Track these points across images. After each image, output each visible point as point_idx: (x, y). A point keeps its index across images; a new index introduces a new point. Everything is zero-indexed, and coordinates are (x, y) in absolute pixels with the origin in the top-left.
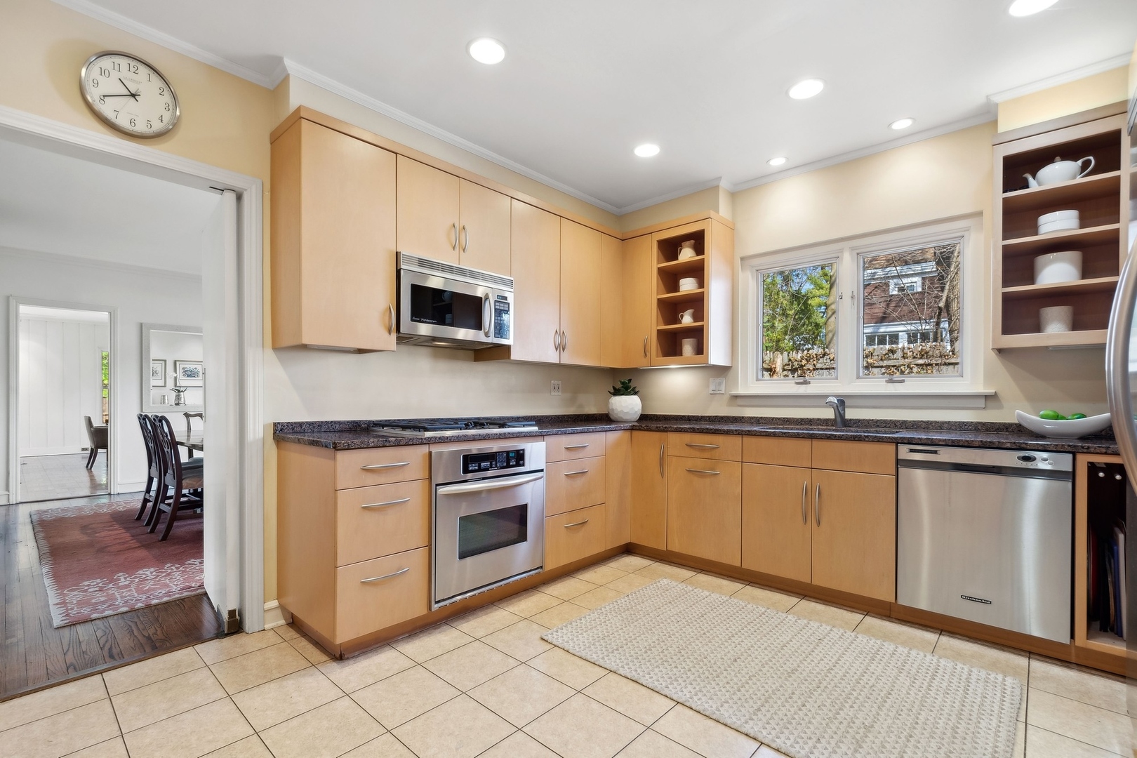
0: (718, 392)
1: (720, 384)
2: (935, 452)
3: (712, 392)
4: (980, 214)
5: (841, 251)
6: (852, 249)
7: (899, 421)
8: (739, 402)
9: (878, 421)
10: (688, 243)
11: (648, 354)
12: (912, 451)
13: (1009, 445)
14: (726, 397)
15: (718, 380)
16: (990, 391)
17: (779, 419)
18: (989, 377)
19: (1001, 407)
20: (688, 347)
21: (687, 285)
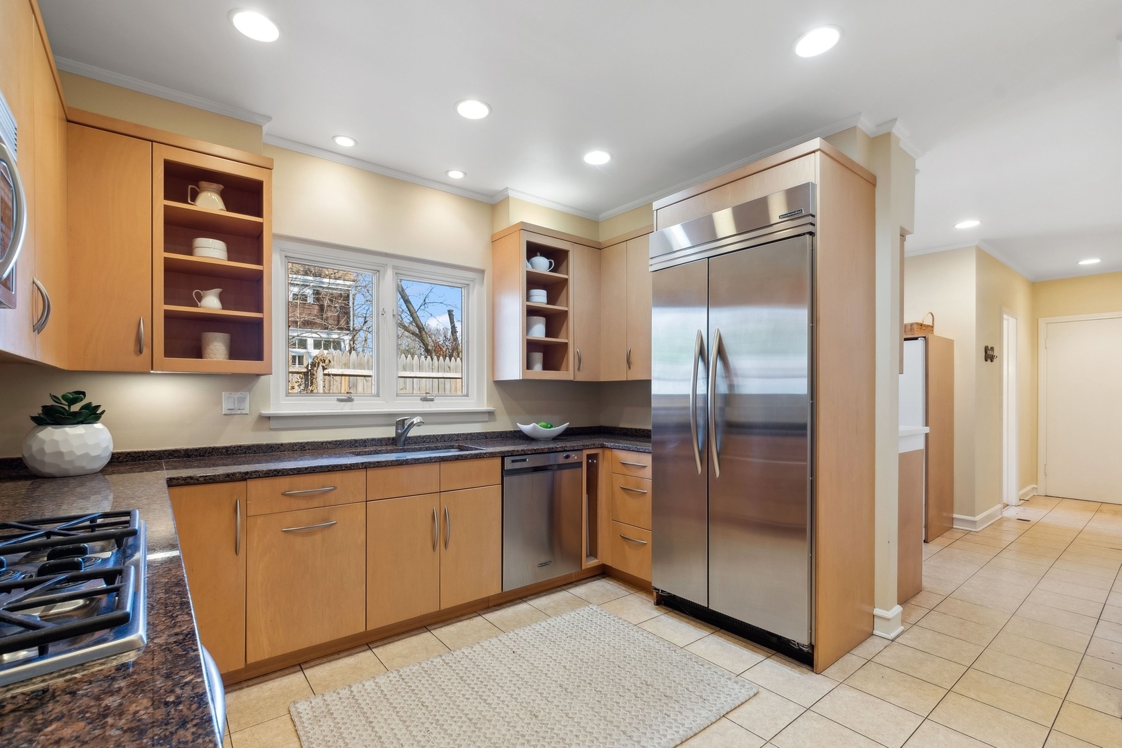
0: (239, 412)
1: (242, 400)
2: (525, 460)
3: (228, 412)
4: (482, 272)
5: (385, 266)
6: (394, 268)
7: (439, 435)
8: (273, 424)
9: (424, 436)
10: (215, 186)
11: (146, 351)
12: (513, 461)
13: (560, 449)
14: (251, 419)
15: (237, 395)
16: (491, 408)
17: (330, 443)
18: (490, 397)
19: (495, 420)
20: (217, 347)
21: (211, 251)
